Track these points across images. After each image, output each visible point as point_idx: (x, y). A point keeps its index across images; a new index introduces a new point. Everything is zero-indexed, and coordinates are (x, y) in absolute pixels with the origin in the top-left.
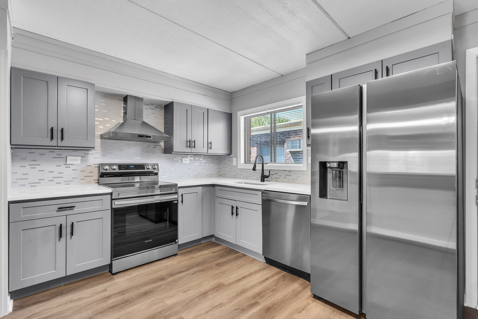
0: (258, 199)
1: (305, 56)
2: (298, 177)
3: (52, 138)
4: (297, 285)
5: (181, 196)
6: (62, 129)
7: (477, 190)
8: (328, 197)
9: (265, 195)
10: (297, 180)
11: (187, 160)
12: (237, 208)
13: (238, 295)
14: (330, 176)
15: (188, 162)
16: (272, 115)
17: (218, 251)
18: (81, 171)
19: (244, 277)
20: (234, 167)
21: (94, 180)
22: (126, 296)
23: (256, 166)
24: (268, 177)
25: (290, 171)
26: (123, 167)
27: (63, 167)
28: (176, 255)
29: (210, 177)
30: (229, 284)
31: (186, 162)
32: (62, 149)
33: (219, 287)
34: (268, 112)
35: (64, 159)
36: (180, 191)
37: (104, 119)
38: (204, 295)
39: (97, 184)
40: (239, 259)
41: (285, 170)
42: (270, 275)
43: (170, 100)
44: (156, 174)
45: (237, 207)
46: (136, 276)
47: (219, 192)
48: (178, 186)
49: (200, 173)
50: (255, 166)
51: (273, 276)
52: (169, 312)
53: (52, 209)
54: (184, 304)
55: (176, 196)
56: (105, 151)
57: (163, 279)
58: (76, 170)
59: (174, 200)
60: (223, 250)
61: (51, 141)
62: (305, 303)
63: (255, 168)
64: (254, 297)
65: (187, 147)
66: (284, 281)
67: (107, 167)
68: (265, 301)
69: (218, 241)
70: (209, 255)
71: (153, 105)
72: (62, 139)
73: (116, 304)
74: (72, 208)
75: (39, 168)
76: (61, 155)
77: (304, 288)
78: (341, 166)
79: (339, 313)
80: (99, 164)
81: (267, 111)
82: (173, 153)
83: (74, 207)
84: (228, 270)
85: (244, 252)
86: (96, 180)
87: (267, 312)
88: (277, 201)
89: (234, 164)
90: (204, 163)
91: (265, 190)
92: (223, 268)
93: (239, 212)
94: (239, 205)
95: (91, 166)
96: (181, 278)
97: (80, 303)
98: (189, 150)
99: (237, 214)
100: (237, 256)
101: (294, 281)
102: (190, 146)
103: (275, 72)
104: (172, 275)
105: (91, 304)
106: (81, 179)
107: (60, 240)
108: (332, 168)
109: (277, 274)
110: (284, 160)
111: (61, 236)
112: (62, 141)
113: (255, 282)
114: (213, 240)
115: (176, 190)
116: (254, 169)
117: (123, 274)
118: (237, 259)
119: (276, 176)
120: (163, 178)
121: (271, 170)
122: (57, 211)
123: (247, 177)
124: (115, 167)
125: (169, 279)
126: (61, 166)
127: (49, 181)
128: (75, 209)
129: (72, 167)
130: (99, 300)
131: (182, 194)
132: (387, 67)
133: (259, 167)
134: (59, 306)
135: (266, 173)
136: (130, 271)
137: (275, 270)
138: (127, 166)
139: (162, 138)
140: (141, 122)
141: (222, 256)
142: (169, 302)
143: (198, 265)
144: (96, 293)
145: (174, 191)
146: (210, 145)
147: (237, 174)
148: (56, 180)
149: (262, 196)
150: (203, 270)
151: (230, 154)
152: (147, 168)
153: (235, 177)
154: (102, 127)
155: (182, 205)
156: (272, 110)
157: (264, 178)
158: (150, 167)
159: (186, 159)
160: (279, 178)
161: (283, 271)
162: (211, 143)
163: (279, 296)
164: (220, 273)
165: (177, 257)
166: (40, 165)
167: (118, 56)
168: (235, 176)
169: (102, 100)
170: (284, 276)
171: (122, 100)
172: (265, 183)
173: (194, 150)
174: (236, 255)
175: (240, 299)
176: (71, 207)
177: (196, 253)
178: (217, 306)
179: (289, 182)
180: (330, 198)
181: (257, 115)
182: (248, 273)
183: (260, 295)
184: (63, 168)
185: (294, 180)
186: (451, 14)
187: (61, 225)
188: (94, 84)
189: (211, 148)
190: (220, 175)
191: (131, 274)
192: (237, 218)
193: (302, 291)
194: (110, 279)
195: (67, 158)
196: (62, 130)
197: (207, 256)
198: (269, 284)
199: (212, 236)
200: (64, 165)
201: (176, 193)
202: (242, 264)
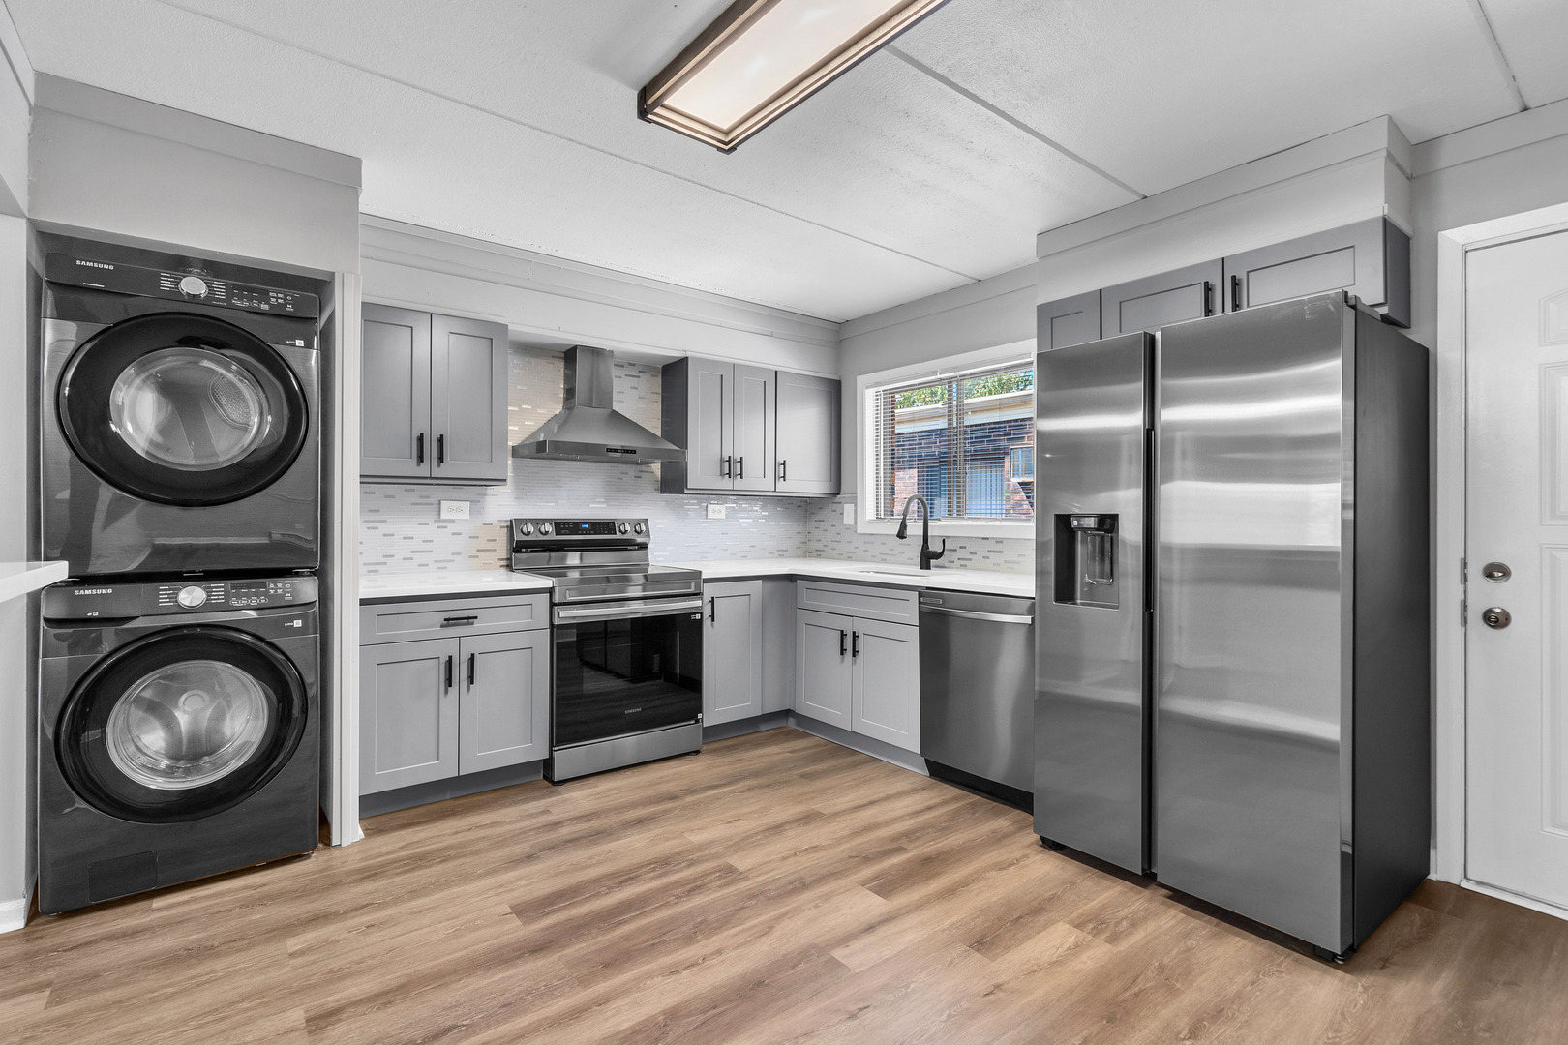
0: (910, 612)
1: (1034, 240)
2: (1020, 556)
3: (421, 458)
4: (1005, 820)
5: (710, 604)
6: (442, 436)
7: (1463, 586)
8: (1079, 601)
9: (928, 600)
10: (1019, 563)
11: (717, 510)
12: (855, 636)
13: (855, 834)
14: (1081, 551)
15: (722, 515)
16: (951, 386)
17: (804, 749)
18: (471, 537)
19: (872, 803)
20: (848, 528)
21: (498, 560)
22: (596, 824)
23: (905, 526)
24: (938, 556)
25: (999, 541)
26: (565, 529)
27: (433, 526)
28: (697, 752)
29: (781, 556)
30: (836, 814)
31: (717, 516)
32: (432, 484)
33: (808, 819)
34: (941, 380)
35: (436, 507)
36: (708, 591)
37: (520, 407)
38: (777, 829)
39: (504, 570)
40: (860, 767)
41: (988, 539)
42: (937, 800)
43: (679, 354)
44: (643, 546)
45: (854, 633)
46: (610, 790)
47: (806, 596)
48: (704, 576)
49: (754, 546)
50: (903, 526)
51: (944, 803)
52: (698, 854)
53: (429, 622)
54: (731, 843)
55: (698, 603)
56: (523, 489)
57: (673, 797)
58: (460, 534)
59: (693, 611)
60: (816, 746)
61: (419, 465)
62: (1018, 854)
63: (903, 533)
64: (894, 839)
65: (722, 475)
66: (974, 813)
67: (530, 528)
68: (920, 848)
69: (803, 727)
70: (781, 757)
71: (634, 365)
72: (441, 459)
73: (578, 835)
74: (469, 620)
75: (383, 528)
76: (428, 497)
77: (1022, 829)
78: (1107, 527)
79: (1097, 876)
80: (511, 521)
81: (939, 377)
82: (686, 491)
83: (476, 618)
84: (830, 788)
85: (873, 752)
86: (502, 560)
87: (923, 865)
88: (960, 615)
89: (848, 520)
90: (764, 517)
91: (928, 588)
92: (820, 784)
93: (860, 646)
94: (860, 626)
95: (491, 524)
96: (717, 798)
97: (498, 830)
98: (726, 483)
99: (855, 653)
100: (855, 761)
101: (997, 814)
102: (729, 474)
103: (958, 273)
104: (694, 792)
105: (525, 833)
106: (471, 557)
107: (446, 692)
108: (1085, 530)
109: (955, 799)
110: (1004, 511)
111: (449, 682)
112: (439, 466)
113: (898, 813)
114: (791, 723)
115: (698, 586)
116: (901, 535)
117: (577, 784)
118: (855, 766)
119: (961, 554)
120: (658, 557)
121: (949, 537)
122: (442, 626)
123: (883, 557)
124: (548, 528)
125: (689, 799)
126: (427, 524)
127: (404, 559)
128: (477, 624)
129: (452, 528)
130: (539, 828)
131: (713, 598)
132: (1234, 277)
133: (915, 529)
134: (457, 833)
135: (935, 546)
136: (592, 780)
137: (952, 791)
138: (574, 526)
139: (656, 454)
140: (606, 412)
141: (813, 759)
142: (696, 838)
143: (756, 774)
144: (527, 816)
145: (692, 590)
146: (781, 470)
147: (856, 548)
148: (419, 558)
149: (920, 602)
150: (768, 786)
151: (837, 491)
152: (620, 531)
153: (849, 558)
154: (517, 428)
155: (712, 625)
156: (953, 374)
157: (927, 559)
158: (628, 528)
159: (717, 507)
160: (970, 560)
161: (973, 793)
162: (784, 464)
163: (955, 839)
164: (813, 792)
165: (700, 756)
166: (385, 521)
167: (560, 254)
168: (849, 555)
169: (515, 361)
170: (973, 805)
171: (561, 358)
172: (933, 570)
173: (739, 484)
174: (852, 758)
175: (859, 840)
176: (468, 618)
177: (747, 750)
178: (806, 849)
179: (996, 568)
180: (1082, 604)
181: (911, 386)
182: (881, 795)
183: (909, 835)
184: (431, 530)
185: (1010, 565)
186: (1384, 153)
187: (450, 657)
188: (506, 326)
189: (784, 477)
190: (808, 553)
191: (597, 786)
192: (854, 663)
193: (1015, 833)
194: (551, 793)
195: (440, 504)
196: (441, 440)
197: (776, 758)
198: (935, 817)
199: (787, 713)
200: (435, 521)
201: (697, 595)
202: (867, 778)
